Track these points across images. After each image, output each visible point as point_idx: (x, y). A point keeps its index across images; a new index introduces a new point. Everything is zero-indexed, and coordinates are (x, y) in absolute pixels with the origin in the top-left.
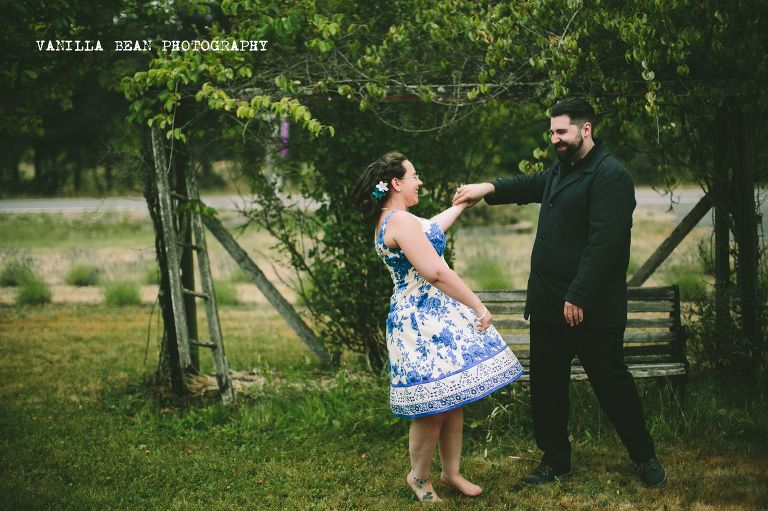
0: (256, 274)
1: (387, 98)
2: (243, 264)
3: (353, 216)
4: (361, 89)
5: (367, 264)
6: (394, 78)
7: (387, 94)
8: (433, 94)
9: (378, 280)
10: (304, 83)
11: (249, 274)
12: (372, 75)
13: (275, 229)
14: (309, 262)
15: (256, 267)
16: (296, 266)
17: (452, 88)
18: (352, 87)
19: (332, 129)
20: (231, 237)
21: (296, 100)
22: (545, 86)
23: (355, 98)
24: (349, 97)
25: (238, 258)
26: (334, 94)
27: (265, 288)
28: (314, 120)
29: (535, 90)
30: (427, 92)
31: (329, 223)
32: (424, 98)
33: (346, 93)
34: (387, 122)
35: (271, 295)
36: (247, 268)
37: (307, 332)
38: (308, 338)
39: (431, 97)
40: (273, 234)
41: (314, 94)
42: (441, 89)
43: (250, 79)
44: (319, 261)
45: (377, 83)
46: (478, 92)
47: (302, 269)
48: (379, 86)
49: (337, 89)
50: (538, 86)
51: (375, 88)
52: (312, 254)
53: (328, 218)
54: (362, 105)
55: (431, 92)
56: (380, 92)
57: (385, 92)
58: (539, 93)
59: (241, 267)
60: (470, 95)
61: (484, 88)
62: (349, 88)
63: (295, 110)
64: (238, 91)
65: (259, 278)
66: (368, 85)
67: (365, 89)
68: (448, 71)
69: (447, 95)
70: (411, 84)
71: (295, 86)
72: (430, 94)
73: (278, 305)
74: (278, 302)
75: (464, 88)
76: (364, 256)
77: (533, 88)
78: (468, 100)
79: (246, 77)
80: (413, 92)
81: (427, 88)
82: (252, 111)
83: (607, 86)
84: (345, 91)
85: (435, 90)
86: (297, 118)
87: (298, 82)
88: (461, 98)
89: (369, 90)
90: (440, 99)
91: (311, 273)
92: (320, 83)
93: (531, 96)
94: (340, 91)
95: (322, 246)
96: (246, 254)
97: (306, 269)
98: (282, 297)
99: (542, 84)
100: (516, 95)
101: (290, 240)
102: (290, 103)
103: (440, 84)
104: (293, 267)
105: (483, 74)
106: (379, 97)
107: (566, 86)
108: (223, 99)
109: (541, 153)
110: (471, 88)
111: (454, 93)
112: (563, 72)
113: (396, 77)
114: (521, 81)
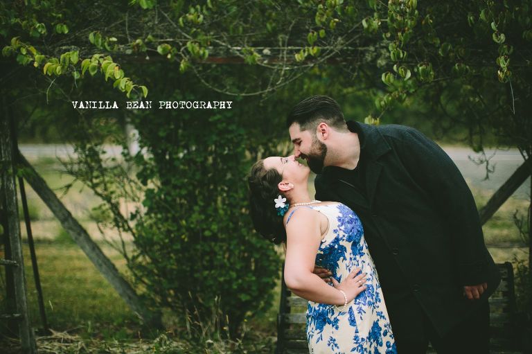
0: (79, 234)
1: (208, 59)
2: (66, 223)
3: (173, 181)
4: (182, 49)
5: (187, 230)
6: (217, 39)
7: (209, 55)
8: (257, 56)
9: (198, 247)
10: (122, 41)
11: (72, 234)
12: (195, 35)
13: (99, 190)
14: (132, 224)
15: (80, 227)
16: (119, 227)
17: (279, 50)
18: (172, 46)
19: (144, 88)
20: (55, 196)
21: (109, 57)
22: (375, 51)
23: (175, 58)
24: (169, 56)
25: (63, 217)
26: (153, 53)
27: (88, 248)
28: (126, 79)
29: (364, 55)
30: (251, 53)
31: (151, 185)
32: (249, 59)
33: (166, 53)
34: (209, 85)
35: (93, 255)
36: (70, 228)
37: (129, 292)
38: (130, 298)
39: (256, 59)
40: (97, 193)
41: (133, 54)
42: (267, 51)
43: (67, 35)
44: (140, 224)
45: (200, 43)
46: (306, 54)
47: (124, 230)
48: (200, 46)
49: (156, 49)
50: (368, 51)
51: (197, 48)
52: (133, 217)
53: (149, 181)
54: (182, 66)
55: (255, 54)
56: (201, 52)
57: (207, 52)
58: (369, 58)
59: (64, 228)
60: (298, 57)
61: (314, 51)
62: (170, 47)
63: (106, 68)
64: (54, 48)
65: (82, 238)
66: (189, 44)
67: (186, 49)
68: (275, 33)
69: (273, 58)
70: (236, 46)
71: (111, 44)
72: (256, 56)
73: (100, 265)
74: (100, 262)
75: (291, 52)
76: (184, 222)
77: (363, 53)
78: (295, 63)
79: (63, 33)
80: (238, 53)
81: (253, 49)
82: (59, 68)
83: (444, 51)
84: (164, 50)
85: (260, 52)
86: (107, 76)
87: (114, 39)
88: (288, 61)
89: (190, 49)
90: (266, 62)
91: (134, 234)
92: (138, 41)
93: (361, 61)
94: (160, 50)
95: (144, 210)
96: (69, 214)
97: (130, 229)
98: (105, 257)
99: (372, 48)
100: (345, 60)
101: (113, 201)
102: (101, 60)
103: (266, 46)
104: (116, 228)
105: (311, 36)
106: (201, 57)
107: (403, 50)
108: (32, 55)
109: (373, 121)
110: (298, 51)
111: (281, 56)
112: (399, 34)
113: (220, 38)
114: (350, 45)
